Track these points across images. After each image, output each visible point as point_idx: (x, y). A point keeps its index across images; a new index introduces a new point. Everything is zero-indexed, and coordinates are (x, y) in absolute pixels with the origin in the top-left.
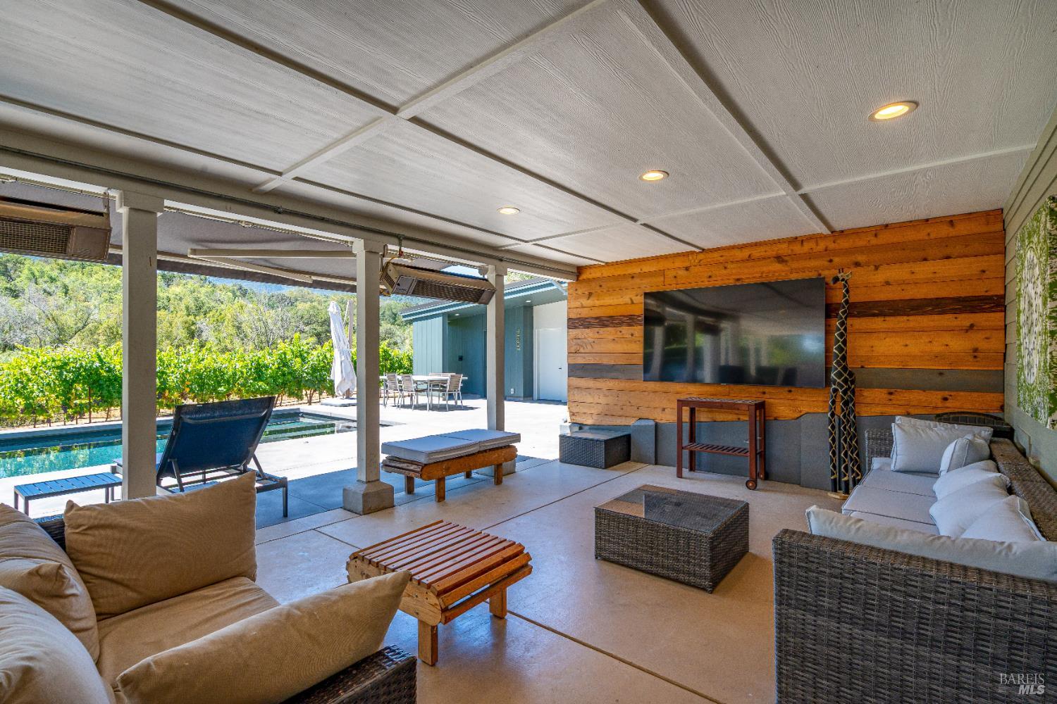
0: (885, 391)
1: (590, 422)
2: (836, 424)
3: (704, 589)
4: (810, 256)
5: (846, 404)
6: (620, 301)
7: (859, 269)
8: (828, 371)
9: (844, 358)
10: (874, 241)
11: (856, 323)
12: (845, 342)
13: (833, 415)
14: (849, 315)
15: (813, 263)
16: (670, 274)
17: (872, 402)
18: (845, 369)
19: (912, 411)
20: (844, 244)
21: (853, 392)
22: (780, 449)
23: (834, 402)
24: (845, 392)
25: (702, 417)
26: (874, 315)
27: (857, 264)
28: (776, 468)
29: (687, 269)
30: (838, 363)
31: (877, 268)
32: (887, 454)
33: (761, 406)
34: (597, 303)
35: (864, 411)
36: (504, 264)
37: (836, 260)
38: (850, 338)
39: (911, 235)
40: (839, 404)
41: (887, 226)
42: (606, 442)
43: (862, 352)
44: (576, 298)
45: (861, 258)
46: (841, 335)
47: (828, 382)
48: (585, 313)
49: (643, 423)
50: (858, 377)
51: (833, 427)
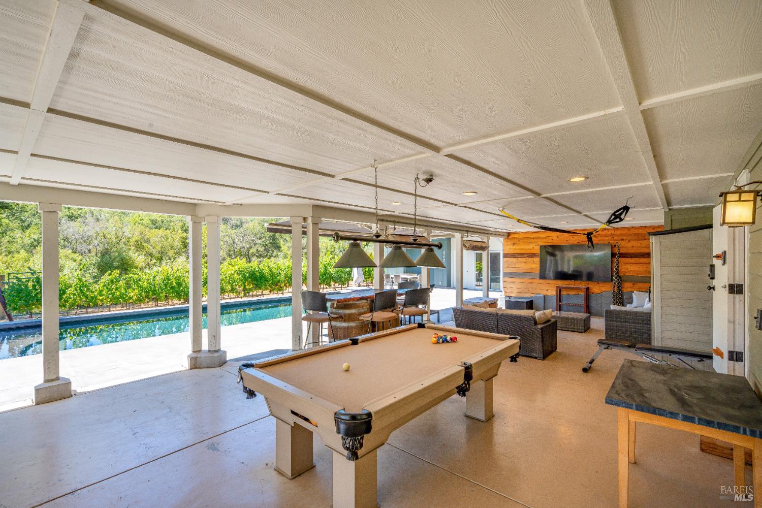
0: (632, 283)
1: (514, 296)
2: (615, 294)
3: (582, 332)
4: (605, 236)
5: (618, 287)
6: (528, 247)
7: (623, 241)
8: (612, 276)
9: (618, 272)
10: (629, 232)
11: (621, 260)
12: (618, 267)
13: (614, 291)
14: (620, 257)
15: (607, 238)
16: (551, 238)
17: (627, 287)
18: (618, 276)
19: (641, 290)
20: (618, 232)
21: (621, 284)
22: (594, 304)
23: (614, 287)
24: (618, 284)
25: (564, 293)
26: (628, 257)
27: (623, 240)
28: (593, 311)
29: (557, 237)
30: (616, 274)
31: (629, 241)
32: (631, 303)
33: (588, 289)
34: (518, 247)
35: (625, 290)
36: (489, 235)
37: (615, 238)
38: (620, 264)
39: (640, 231)
40: (616, 287)
41: (633, 227)
42: (527, 302)
43: (624, 270)
44: (507, 245)
45: (624, 238)
46: (617, 264)
47: (612, 280)
48: (511, 252)
49: (538, 295)
50: (623, 279)
51: (614, 296)
